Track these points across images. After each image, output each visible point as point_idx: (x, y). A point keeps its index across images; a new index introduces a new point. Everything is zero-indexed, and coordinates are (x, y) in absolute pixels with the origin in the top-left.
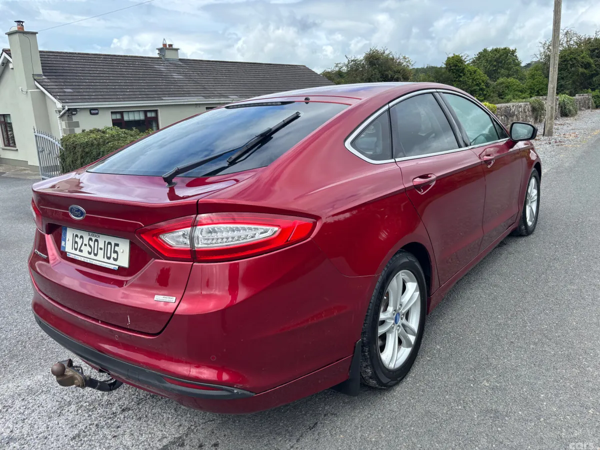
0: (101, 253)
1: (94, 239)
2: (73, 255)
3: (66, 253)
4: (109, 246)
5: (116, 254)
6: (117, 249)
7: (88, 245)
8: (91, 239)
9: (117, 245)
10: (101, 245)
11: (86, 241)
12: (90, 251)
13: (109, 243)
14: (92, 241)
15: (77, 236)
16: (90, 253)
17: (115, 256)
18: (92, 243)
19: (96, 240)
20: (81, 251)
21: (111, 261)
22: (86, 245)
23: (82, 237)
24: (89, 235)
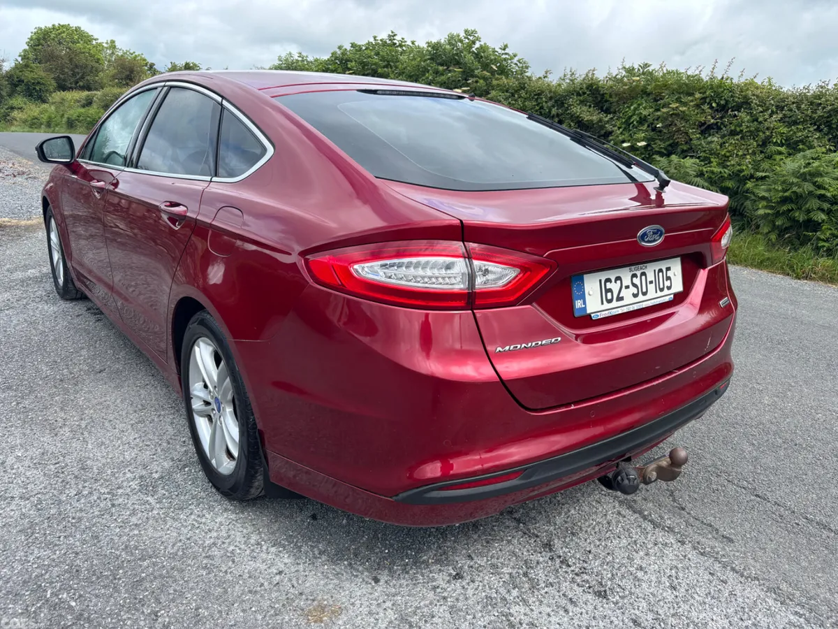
0: (651, 287)
1: (638, 273)
2: (607, 312)
3: (589, 315)
4: (661, 274)
5: (669, 281)
6: (669, 273)
7: (631, 286)
8: (634, 276)
9: (668, 269)
10: (651, 277)
11: (626, 281)
12: (636, 292)
13: (661, 270)
14: (637, 277)
15: (608, 280)
16: (635, 296)
17: (667, 283)
18: (636, 281)
19: (643, 274)
20: (620, 299)
21: (666, 292)
22: (627, 287)
23: (618, 278)
24: (631, 271)
